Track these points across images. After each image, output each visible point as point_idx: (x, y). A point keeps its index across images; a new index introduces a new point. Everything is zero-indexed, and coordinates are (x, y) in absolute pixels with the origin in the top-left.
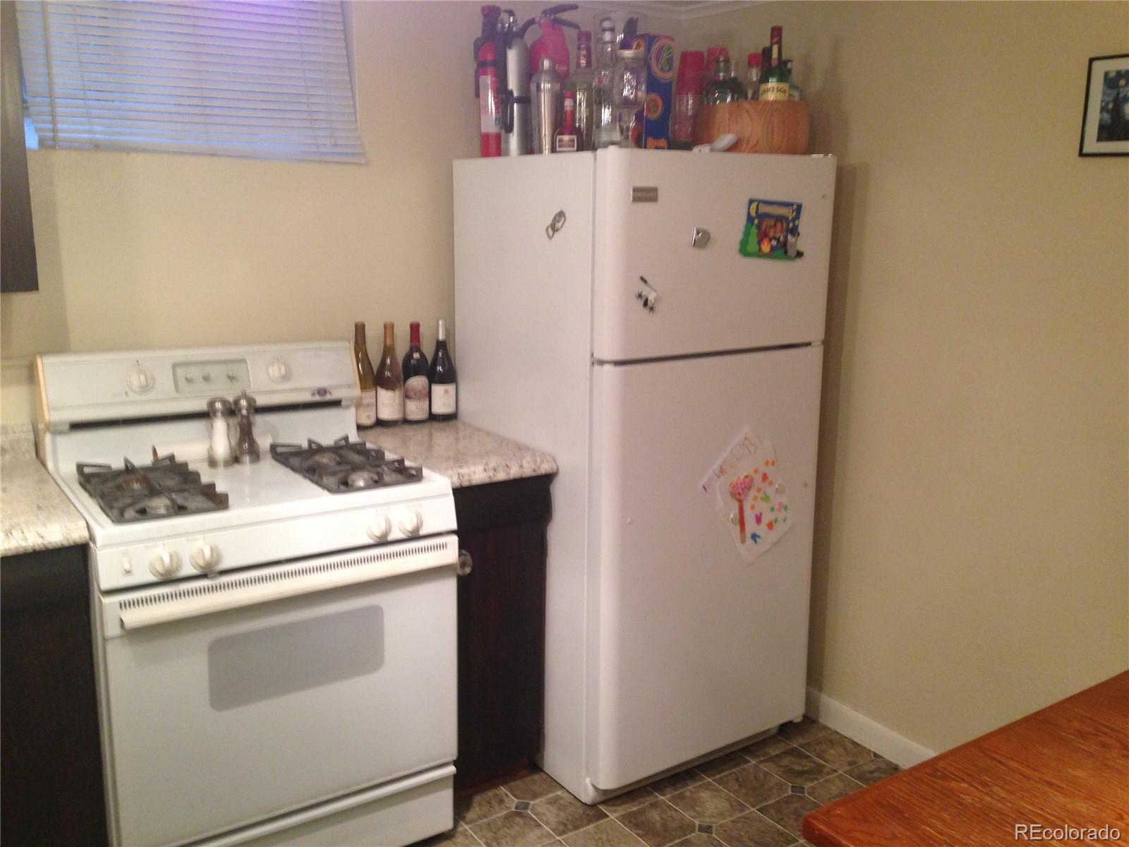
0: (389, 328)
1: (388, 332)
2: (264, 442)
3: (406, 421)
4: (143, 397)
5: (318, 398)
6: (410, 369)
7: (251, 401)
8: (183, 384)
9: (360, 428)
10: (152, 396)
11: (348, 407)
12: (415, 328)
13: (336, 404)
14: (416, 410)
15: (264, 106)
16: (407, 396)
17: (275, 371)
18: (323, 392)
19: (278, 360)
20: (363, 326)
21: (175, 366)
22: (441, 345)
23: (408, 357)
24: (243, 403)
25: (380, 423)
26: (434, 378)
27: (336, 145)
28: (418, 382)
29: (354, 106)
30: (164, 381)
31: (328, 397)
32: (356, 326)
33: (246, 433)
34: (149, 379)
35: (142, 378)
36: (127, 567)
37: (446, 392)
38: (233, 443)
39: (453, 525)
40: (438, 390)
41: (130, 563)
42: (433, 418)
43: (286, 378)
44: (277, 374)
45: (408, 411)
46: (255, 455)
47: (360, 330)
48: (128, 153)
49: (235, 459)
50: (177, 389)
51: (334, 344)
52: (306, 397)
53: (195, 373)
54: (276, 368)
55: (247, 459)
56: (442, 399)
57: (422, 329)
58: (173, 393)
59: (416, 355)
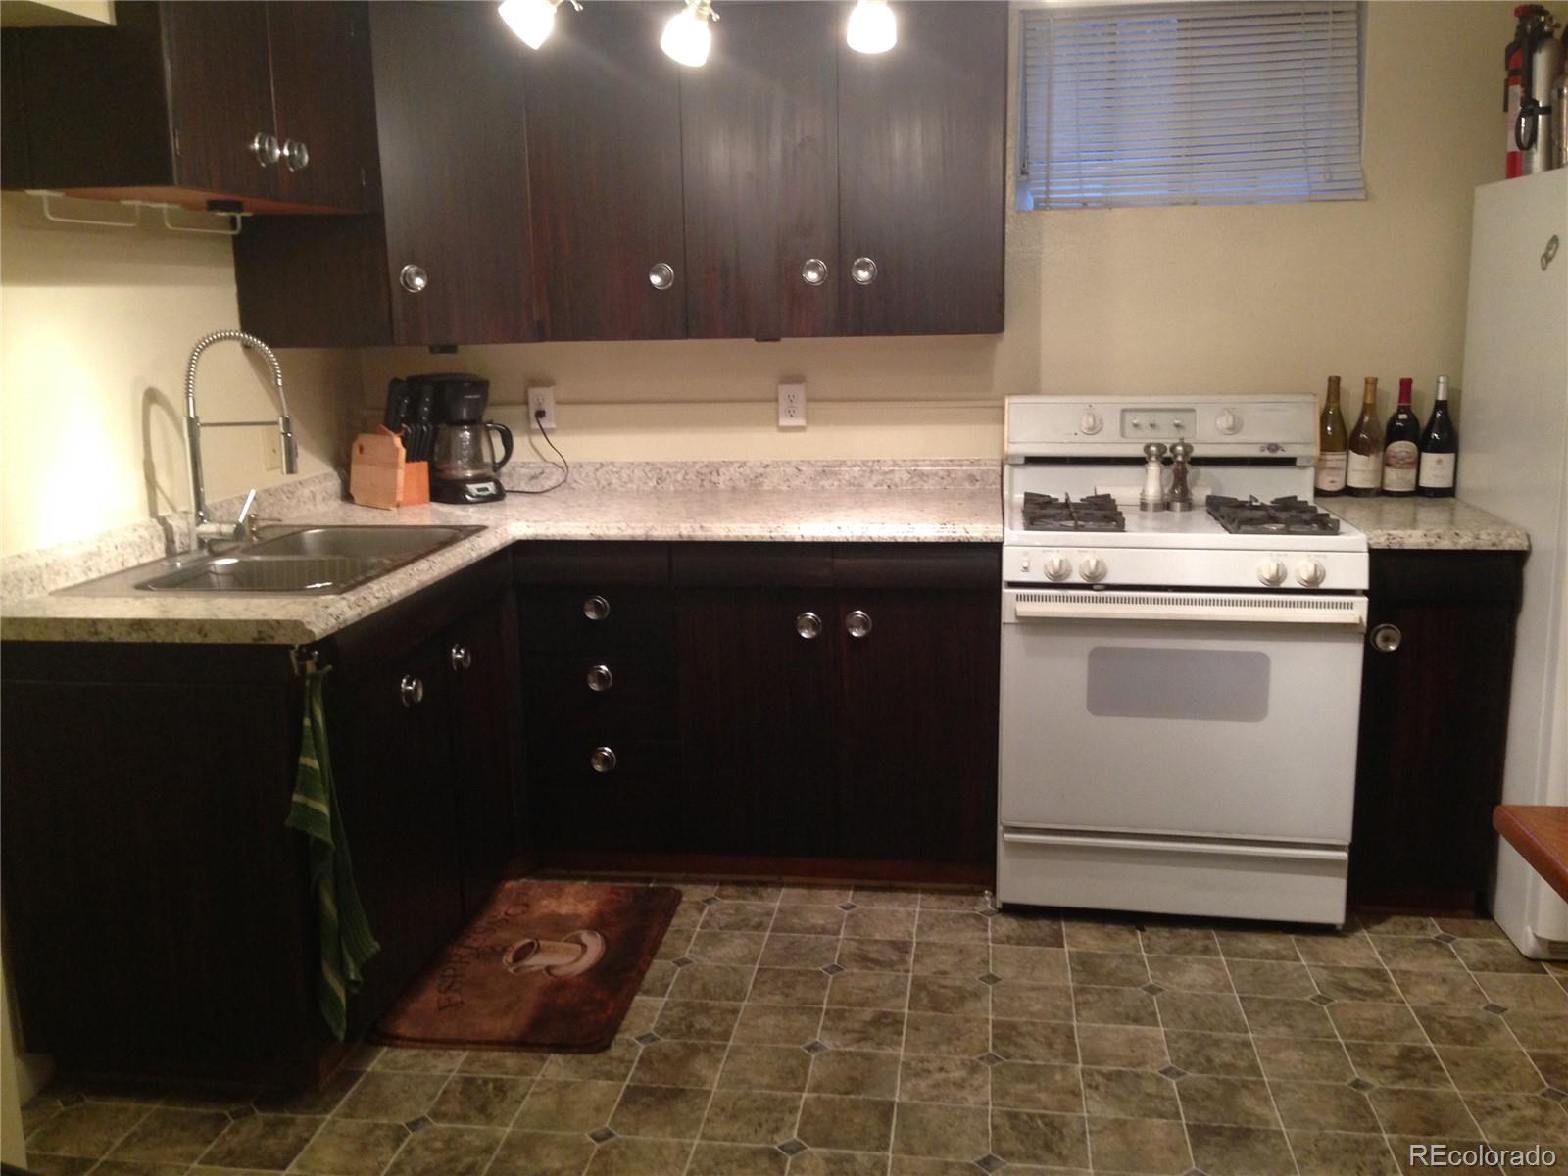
0: (1371, 384)
1: (1370, 387)
2: (1199, 494)
3: (1382, 492)
4: (1091, 439)
5: (1267, 454)
6: (1394, 433)
7: (1188, 448)
8: (1129, 430)
9: (1319, 493)
10: (1096, 438)
11: (1304, 467)
12: (1406, 385)
13: (1289, 462)
14: (1397, 480)
15: (1268, 146)
16: (1386, 463)
17: (1224, 422)
18: (1274, 447)
19: (1229, 412)
20: (1338, 379)
21: (1124, 411)
22: (1440, 405)
23: (1395, 418)
24: (1180, 448)
25: (1348, 491)
26: (1425, 445)
27: (1330, 181)
28: (1402, 448)
29: (1360, 137)
30: (1112, 427)
31: (1279, 454)
32: (1330, 379)
33: (1180, 480)
34: (1097, 423)
35: (1091, 420)
36: (1026, 565)
37: (1439, 461)
38: (1166, 491)
39: (1364, 584)
40: (1429, 459)
41: (1029, 562)
42: (1420, 492)
43: (1234, 429)
44: (1225, 426)
45: (1387, 481)
46: (1188, 505)
47: (1334, 384)
48: (1110, 209)
49: (1166, 506)
50: (1123, 434)
51: (1299, 398)
52: (1254, 452)
53: (1142, 419)
54: (1224, 419)
55: (1178, 505)
56: (1435, 470)
57: (1415, 386)
58: (1118, 437)
59: (1403, 416)
